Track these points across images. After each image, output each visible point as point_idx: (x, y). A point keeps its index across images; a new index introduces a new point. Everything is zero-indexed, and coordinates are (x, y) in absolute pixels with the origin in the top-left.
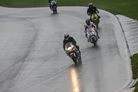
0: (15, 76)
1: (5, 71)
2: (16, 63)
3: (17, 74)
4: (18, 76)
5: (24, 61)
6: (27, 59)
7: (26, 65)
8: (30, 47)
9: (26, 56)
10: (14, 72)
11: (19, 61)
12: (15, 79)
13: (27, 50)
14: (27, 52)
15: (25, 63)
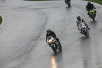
0: (30, 51)
1: (23, 47)
2: (31, 42)
3: (32, 50)
4: (32, 51)
5: (37, 40)
6: (39, 39)
7: (38, 43)
8: (42, 30)
9: (39, 37)
10: (30, 48)
11: (33, 41)
12: (30, 53)
13: (39, 32)
14: (40, 34)
15: (38, 42)
